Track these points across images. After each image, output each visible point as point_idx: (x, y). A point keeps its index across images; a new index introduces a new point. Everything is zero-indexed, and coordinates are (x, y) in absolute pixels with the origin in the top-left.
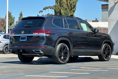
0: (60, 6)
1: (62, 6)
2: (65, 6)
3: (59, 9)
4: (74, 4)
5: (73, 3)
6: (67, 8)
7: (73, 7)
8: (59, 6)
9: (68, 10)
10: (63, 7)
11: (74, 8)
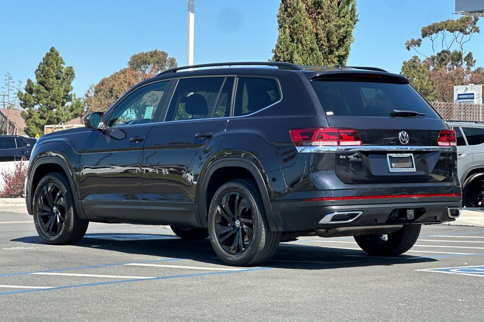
0: (293, 41)
1: (298, 39)
2: (309, 39)
3: (287, 49)
4: (342, 31)
5: (339, 27)
6: (315, 46)
7: (335, 41)
8: (289, 39)
9: (319, 53)
10: (301, 42)
11: (340, 46)
